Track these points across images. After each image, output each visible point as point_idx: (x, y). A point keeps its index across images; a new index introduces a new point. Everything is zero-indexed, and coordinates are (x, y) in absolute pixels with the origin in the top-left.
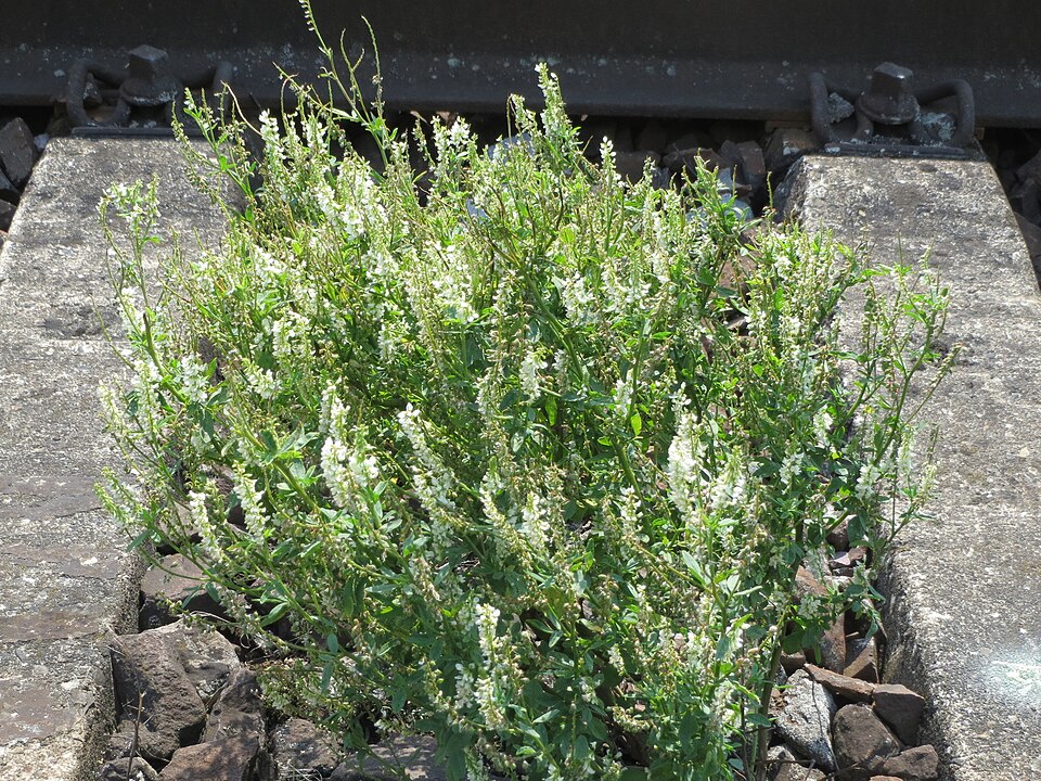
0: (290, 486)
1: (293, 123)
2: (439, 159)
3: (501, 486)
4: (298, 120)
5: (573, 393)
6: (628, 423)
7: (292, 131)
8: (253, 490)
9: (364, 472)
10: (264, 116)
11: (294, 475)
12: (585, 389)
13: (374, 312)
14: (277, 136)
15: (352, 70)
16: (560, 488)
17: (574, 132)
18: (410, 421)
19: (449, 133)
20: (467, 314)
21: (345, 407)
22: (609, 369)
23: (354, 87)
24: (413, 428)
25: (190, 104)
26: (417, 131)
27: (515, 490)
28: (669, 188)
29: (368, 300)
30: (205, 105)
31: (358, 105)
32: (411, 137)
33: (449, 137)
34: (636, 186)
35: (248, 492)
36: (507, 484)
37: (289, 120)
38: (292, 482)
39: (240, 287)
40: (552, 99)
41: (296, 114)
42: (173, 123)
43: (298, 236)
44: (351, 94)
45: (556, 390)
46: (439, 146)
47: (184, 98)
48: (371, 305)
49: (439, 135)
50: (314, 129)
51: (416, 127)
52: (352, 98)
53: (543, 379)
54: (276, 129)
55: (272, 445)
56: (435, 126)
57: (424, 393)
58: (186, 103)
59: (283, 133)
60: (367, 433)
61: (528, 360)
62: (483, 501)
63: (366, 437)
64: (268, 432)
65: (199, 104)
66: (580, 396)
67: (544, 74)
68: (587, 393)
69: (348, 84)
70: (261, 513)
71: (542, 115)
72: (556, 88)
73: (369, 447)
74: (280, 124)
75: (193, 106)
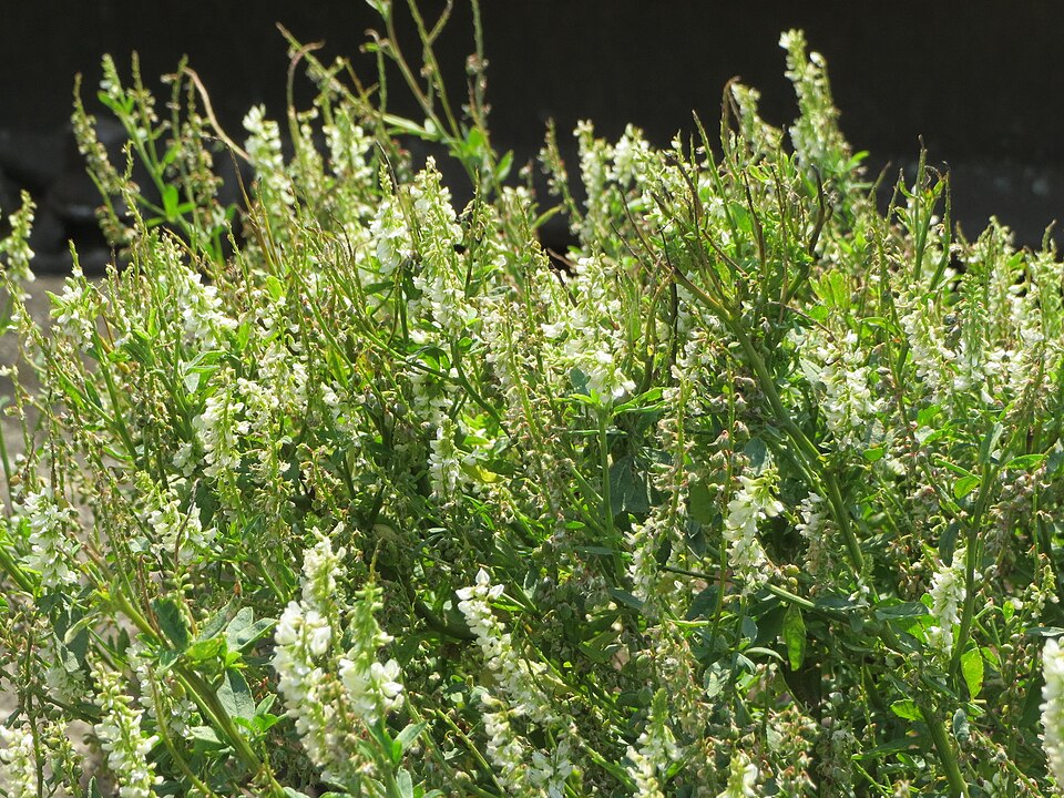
0: (219, 735)
1: (306, 129)
2: (590, 202)
3: (675, 754)
4: (317, 125)
5: (837, 597)
6: (955, 667)
7: (305, 145)
8: (136, 732)
9: (371, 689)
10: (253, 119)
11: (231, 713)
12: (866, 589)
13: (426, 413)
14: (278, 159)
15: (427, 39)
16: (804, 760)
17: (854, 162)
18: (482, 607)
19: (609, 153)
20: (609, 383)
21: (335, 550)
22: (917, 565)
23: (430, 68)
24: (488, 622)
25: (112, 88)
26: (549, 154)
27: (708, 768)
28: (1040, 250)
29: (416, 389)
30: (139, 85)
31: (438, 110)
32: (538, 167)
33: (610, 163)
34: (976, 246)
35: (125, 735)
36: (689, 754)
37: (300, 124)
38: (224, 725)
39: (145, 335)
40: (812, 100)
41: (314, 114)
42: (75, 117)
43: (279, 270)
44: (423, 84)
45: (804, 593)
46: (590, 177)
47: (100, 74)
48: (421, 400)
49: (589, 157)
50: (347, 138)
51: (546, 146)
52: (425, 92)
53: (779, 572)
54: (277, 144)
55: (179, 633)
56: (582, 141)
57: (529, 594)
58: (104, 84)
59: (289, 152)
60: (378, 605)
61: (743, 497)
62: (635, 775)
63: (377, 613)
64: (170, 603)
65: (127, 82)
66: (855, 602)
67: (798, 54)
68: (869, 599)
69: (416, 64)
70: (152, 787)
71: (793, 131)
72: (819, 83)
73: (384, 638)
74: (285, 133)
75: (116, 89)
